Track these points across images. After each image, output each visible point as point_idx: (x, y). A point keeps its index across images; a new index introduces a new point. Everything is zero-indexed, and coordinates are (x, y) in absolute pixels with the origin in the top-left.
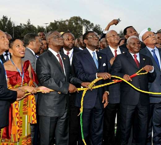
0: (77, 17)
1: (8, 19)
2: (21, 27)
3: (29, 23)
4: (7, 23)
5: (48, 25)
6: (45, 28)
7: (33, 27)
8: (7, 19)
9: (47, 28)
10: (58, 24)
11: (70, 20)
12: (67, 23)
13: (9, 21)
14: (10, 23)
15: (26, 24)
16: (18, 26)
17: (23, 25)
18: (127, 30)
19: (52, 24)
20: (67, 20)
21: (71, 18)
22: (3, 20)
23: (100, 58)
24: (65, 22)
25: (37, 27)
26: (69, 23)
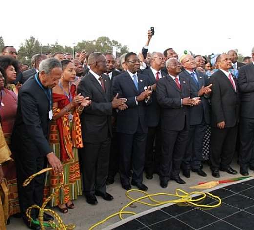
0: (105, 37)
1: (36, 39)
2: (48, 47)
3: (56, 43)
4: (34, 43)
5: (76, 45)
6: (72, 47)
8: (34, 38)
9: (75, 48)
10: (85, 43)
11: (98, 40)
12: (94, 43)
13: (37, 41)
14: (37, 43)
15: (54, 44)
16: (46, 46)
17: (50, 45)
18: (168, 52)
19: (79, 44)
20: (95, 41)
21: (99, 38)
22: (31, 40)
23: (141, 81)
24: (92, 42)
25: (64, 48)
26: (97, 43)
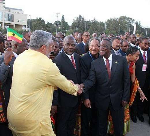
1: (82, 17)
3: (94, 19)
6: (104, 22)
7: (97, 22)
10: (112, 20)
11: (120, 18)
12: (118, 20)
14: (83, 19)
15: (93, 20)
16: (88, 21)
17: (91, 21)
19: (108, 21)
20: (118, 19)
22: (79, 18)
24: (116, 19)
25: (99, 22)
26: (119, 20)
